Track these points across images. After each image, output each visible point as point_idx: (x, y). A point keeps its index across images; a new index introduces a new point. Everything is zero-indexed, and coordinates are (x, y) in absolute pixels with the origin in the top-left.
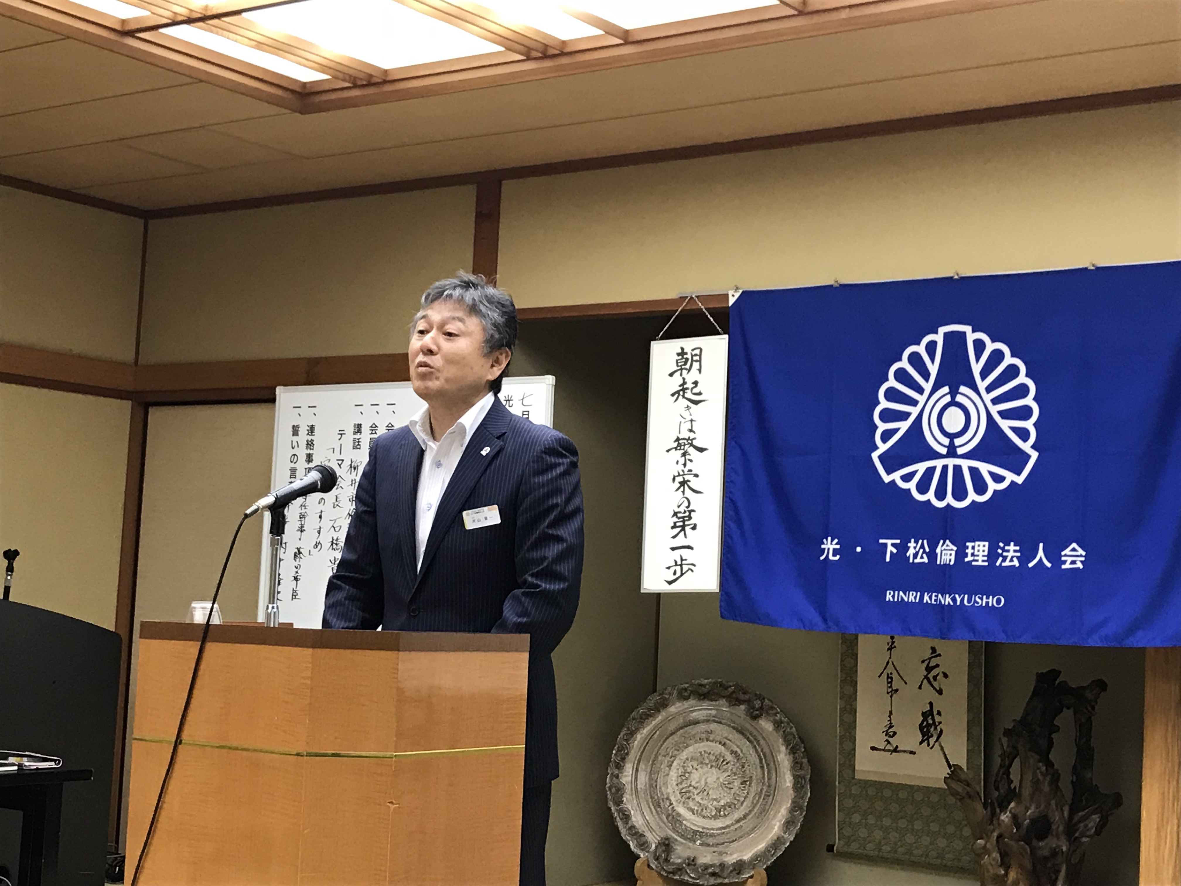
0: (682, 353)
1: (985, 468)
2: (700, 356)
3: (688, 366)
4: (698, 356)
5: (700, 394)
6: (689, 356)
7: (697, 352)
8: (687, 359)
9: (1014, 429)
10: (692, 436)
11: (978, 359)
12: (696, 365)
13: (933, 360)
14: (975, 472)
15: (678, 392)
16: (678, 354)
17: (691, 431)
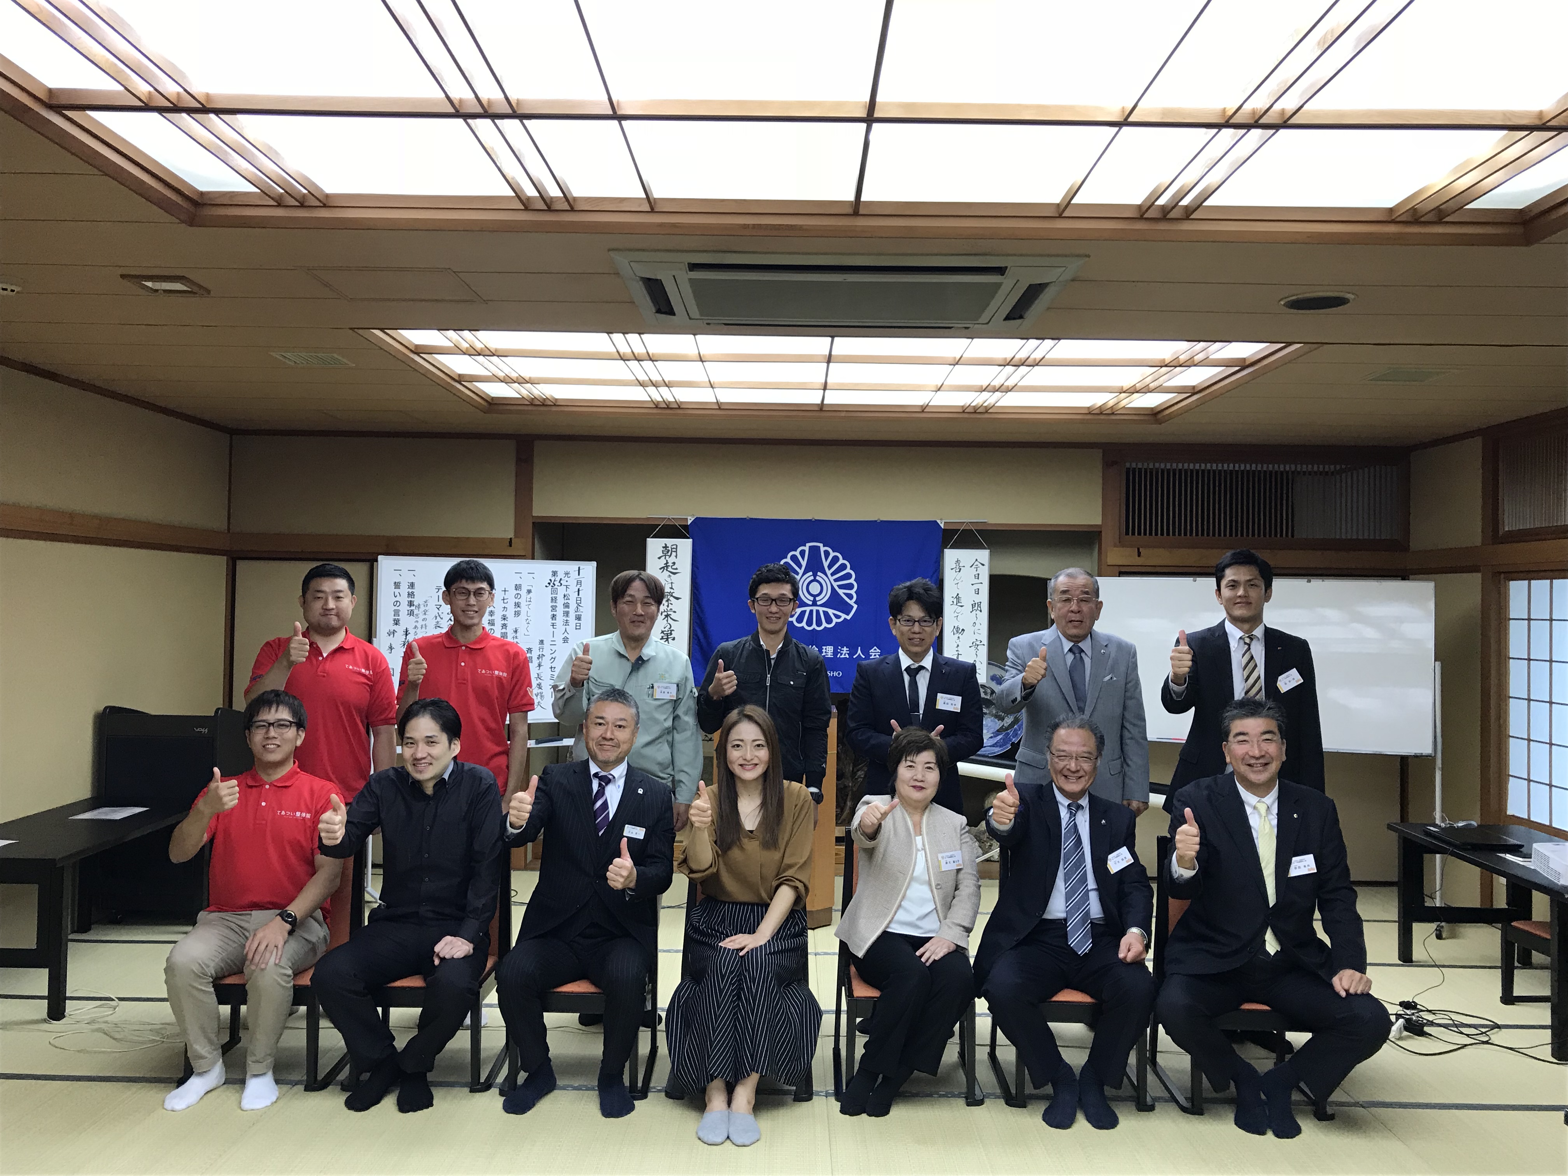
0: (666, 547)
1: (831, 612)
2: (676, 549)
3: (669, 554)
4: (675, 549)
5: (676, 569)
6: (670, 549)
7: (675, 547)
8: (669, 551)
9: (845, 594)
10: (672, 591)
11: (826, 560)
12: (674, 554)
13: (803, 560)
14: (826, 614)
15: (663, 567)
16: (663, 547)
17: (671, 588)
